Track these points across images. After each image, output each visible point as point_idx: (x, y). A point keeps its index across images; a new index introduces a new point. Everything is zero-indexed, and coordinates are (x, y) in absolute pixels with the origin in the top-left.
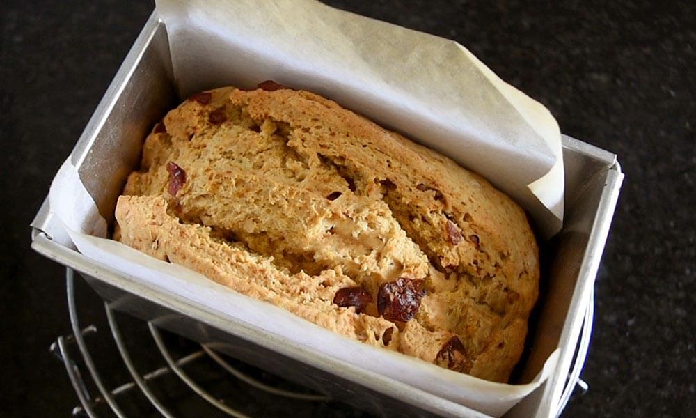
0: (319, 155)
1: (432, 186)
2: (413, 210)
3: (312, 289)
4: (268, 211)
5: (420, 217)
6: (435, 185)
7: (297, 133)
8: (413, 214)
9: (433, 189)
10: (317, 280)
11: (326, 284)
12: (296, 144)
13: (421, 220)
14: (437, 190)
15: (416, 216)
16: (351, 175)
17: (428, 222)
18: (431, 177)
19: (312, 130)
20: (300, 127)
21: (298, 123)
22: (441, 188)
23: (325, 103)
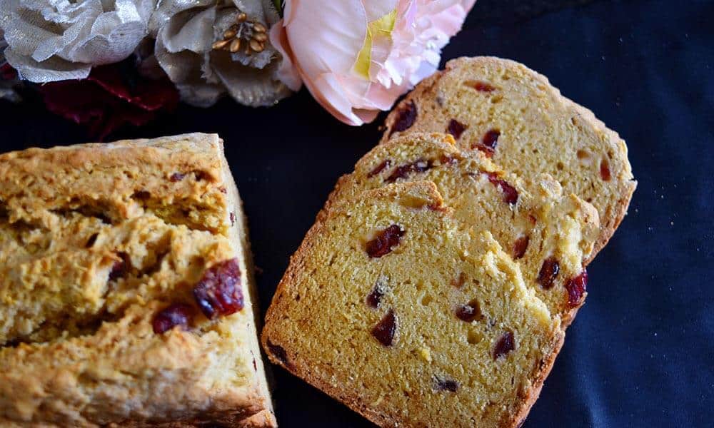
0: (51, 211)
1: (187, 169)
2: (182, 206)
3: (123, 333)
4: (33, 299)
5: (193, 208)
6: (190, 167)
7: (13, 204)
8: (185, 209)
9: (190, 172)
10: (125, 322)
11: (136, 321)
12: (19, 216)
13: (196, 211)
14: (194, 171)
15: (190, 210)
16: (98, 210)
17: (204, 208)
18: (180, 161)
19: (27, 191)
20: (12, 196)
21: (9, 194)
22: (197, 167)
23: (23, 155)
